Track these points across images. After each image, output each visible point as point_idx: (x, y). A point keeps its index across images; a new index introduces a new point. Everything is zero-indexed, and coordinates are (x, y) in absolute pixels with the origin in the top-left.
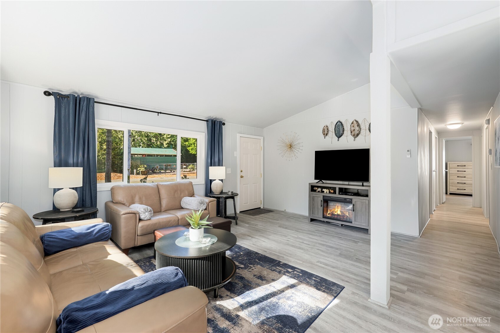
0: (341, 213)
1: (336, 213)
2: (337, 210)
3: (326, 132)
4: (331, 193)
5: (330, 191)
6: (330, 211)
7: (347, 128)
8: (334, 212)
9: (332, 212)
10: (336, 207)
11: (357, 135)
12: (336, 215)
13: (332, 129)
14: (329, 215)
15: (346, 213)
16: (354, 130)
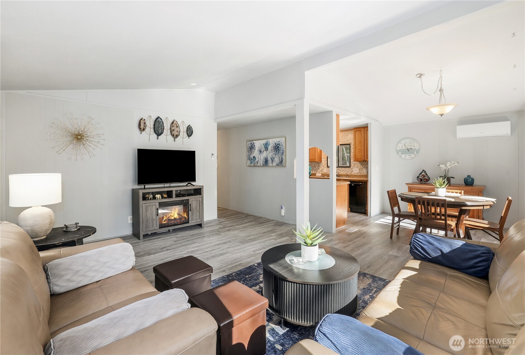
0: (179, 216)
1: (173, 218)
2: (175, 214)
3: (142, 127)
4: (165, 198)
5: (164, 195)
6: (166, 217)
7: (167, 126)
8: (171, 217)
9: (168, 218)
10: (173, 210)
11: (176, 136)
12: (172, 220)
13: (150, 124)
14: (165, 222)
15: (184, 215)
16: (174, 130)
